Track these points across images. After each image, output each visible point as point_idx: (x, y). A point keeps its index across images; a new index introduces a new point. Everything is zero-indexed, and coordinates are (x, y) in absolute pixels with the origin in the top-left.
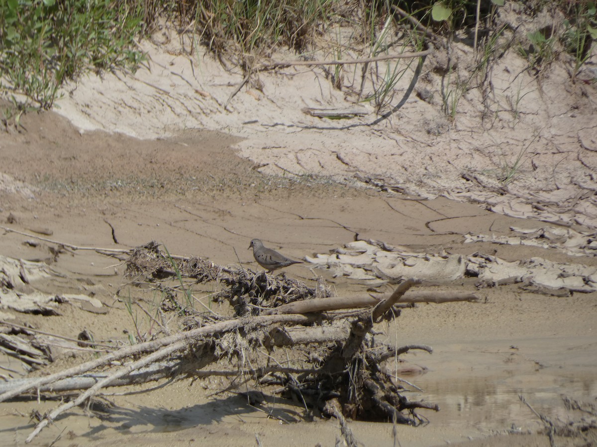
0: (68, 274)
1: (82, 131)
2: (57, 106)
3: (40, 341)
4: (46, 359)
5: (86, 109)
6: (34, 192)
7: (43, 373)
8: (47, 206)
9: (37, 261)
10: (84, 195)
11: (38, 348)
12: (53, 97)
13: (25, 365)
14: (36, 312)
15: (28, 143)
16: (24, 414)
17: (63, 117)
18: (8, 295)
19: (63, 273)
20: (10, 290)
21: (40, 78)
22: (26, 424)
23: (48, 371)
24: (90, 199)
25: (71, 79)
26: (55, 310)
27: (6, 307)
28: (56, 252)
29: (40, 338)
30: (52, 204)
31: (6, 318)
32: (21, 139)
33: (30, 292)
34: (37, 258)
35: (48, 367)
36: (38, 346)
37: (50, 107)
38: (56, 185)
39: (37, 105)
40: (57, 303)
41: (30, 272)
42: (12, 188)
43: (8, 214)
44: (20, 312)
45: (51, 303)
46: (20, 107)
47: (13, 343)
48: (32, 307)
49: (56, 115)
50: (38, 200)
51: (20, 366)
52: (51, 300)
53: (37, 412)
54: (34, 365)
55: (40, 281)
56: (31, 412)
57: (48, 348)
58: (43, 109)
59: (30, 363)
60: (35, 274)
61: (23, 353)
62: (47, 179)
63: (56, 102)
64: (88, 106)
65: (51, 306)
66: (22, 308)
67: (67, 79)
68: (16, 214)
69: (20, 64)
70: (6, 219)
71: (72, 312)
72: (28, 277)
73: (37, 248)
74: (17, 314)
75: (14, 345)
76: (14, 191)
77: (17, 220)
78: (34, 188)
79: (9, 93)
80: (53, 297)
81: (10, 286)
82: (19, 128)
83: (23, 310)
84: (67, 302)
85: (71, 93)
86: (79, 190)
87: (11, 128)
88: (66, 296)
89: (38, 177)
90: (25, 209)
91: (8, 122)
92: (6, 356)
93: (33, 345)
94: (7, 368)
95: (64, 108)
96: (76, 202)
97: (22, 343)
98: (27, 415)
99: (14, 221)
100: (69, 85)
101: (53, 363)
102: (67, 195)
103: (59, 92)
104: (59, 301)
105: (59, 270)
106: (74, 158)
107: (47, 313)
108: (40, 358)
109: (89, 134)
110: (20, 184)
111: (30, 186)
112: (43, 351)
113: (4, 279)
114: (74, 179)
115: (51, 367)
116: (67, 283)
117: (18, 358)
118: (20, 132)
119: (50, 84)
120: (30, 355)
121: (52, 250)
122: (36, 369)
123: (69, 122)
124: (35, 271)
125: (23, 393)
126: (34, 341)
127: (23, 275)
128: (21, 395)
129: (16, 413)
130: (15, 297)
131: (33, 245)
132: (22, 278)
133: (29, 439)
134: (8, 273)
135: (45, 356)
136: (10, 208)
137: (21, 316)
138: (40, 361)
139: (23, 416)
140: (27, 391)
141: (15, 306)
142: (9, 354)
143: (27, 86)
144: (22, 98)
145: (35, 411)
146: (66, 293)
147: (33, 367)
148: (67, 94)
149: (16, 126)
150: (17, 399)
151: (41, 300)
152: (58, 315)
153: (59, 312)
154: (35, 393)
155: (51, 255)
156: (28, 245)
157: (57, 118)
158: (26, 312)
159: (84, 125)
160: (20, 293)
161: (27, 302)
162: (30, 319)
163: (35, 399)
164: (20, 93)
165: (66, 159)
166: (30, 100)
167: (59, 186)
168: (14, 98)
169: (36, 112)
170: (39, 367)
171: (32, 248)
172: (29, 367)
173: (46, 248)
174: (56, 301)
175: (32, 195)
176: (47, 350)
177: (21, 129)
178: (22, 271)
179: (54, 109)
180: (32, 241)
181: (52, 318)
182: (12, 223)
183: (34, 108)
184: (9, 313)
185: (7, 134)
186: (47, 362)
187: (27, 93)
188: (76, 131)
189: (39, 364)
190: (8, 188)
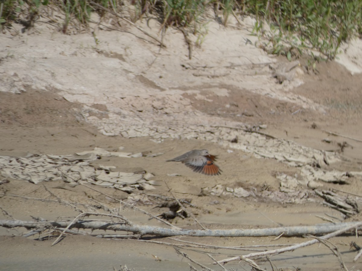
0: (351, 160)
1: (352, 73)
2: (338, 58)
3: (351, 200)
4: (354, 211)
5: (354, 60)
6: (326, 110)
7: (354, 220)
8: (334, 118)
9: (332, 151)
10: (355, 112)
11: (350, 204)
12: (335, 53)
13: (342, 215)
14: (335, 183)
15: (321, 80)
16: (346, 244)
17: (342, 65)
18: (318, 172)
19: (348, 159)
20: (319, 169)
21: (328, 42)
22: (348, 250)
23: (357, 218)
24: (359, 114)
25: (345, 41)
26: (347, 181)
27: (317, 179)
28: (342, 146)
29: (351, 198)
30: (337, 117)
31: (318, 185)
32: (317, 78)
33: (331, 170)
34: (331, 149)
35: (356, 215)
36: (350, 203)
37: (333, 58)
38: (338, 105)
39: (326, 57)
40: (347, 177)
41: (329, 158)
42: (313, 107)
43: (312, 123)
44: (326, 182)
45: (344, 177)
46: (316, 59)
47: (335, 201)
48: (333, 179)
49: (337, 64)
50: (329, 115)
51: (339, 215)
52: (344, 175)
53: (354, 243)
54: (348, 214)
55: (337, 163)
56: (351, 243)
57: (356, 204)
58: (329, 60)
59: (345, 213)
60: (333, 160)
61: (341, 207)
62: (332, 102)
63: (337, 56)
64: (355, 58)
65: (344, 179)
66: (327, 180)
67: (343, 42)
68: (317, 123)
69: (315, 33)
70: (311, 126)
71: (357, 182)
72: (329, 161)
73: (331, 144)
74: (324, 183)
75: (335, 202)
76: (314, 109)
77: (318, 127)
78: (326, 107)
79: (309, 50)
80: (345, 173)
81: (318, 166)
82: (315, 71)
83: (327, 181)
84: (353, 176)
85: (345, 50)
86: (352, 109)
87: (311, 71)
88: (352, 173)
89: (327, 101)
90: (321, 120)
91: (309, 68)
92: (331, 209)
93: (347, 202)
94: (331, 216)
95: (342, 60)
96: (351, 116)
97: (340, 201)
98: (348, 244)
99: (316, 127)
100: (344, 45)
101: (359, 213)
102: (345, 111)
103: (339, 49)
104: (348, 175)
105: (345, 157)
106: (348, 89)
107: (342, 183)
108: (351, 210)
109: (357, 75)
110: (317, 105)
111: (323, 106)
112: (353, 206)
113: (314, 162)
114: (349, 102)
115: (358, 216)
116: (351, 165)
117: (338, 210)
118: (316, 74)
119: (334, 45)
120: (345, 208)
121: (339, 145)
122: (349, 217)
123: (345, 68)
124: (332, 157)
125: (347, 231)
126: (347, 200)
127: (326, 160)
128: (346, 232)
129: (342, 243)
130: (322, 173)
131: (328, 142)
132: (325, 162)
133: (355, 259)
134: (317, 159)
135: (354, 209)
136: (313, 120)
137: (327, 184)
138: (351, 212)
139: (346, 245)
140: (350, 230)
141: (323, 178)
142: (333, 208)
143: (320, 46)
144: (317, 54)
145: (353, 242)
146: (352, 171)
147: (347, 216)
148: (343, 51)
149: (313, 70)
150: (343, 234)
151: (337, 175)
152: (348, 184)
153: (349, 182)
154: (354, 232)
155: (339, 148)
156: (325, 142)
157: (337, 65)
158: (330, 182)
159: (354, 69)
160: (325, 171)
161: (330, 176)
162: (332, 186)
163: (354, 235)
164: (315, 50)
165: (343, 90)
166: (322, 55)
167: (340, 106)
168: (312, 54)
169: (325, 62)
170: (351, 216)
171: (327, 144)
172: (345, 216)
173: (336, 144)
174: (346, 175)
175: (325, 112)
176: (355, 206)
177: (316, 72)
178: (325, 157)
179: (336, 60)
180: (328, 139)
181: (345, 186)
182: (314, 128)
183: (324, 59)
184: (319, 183)
185: (308, 75)
186: (355, 213)
187: (320, 50)
188: (349, 73)
189: (351, 214)
190: (311, 107)
